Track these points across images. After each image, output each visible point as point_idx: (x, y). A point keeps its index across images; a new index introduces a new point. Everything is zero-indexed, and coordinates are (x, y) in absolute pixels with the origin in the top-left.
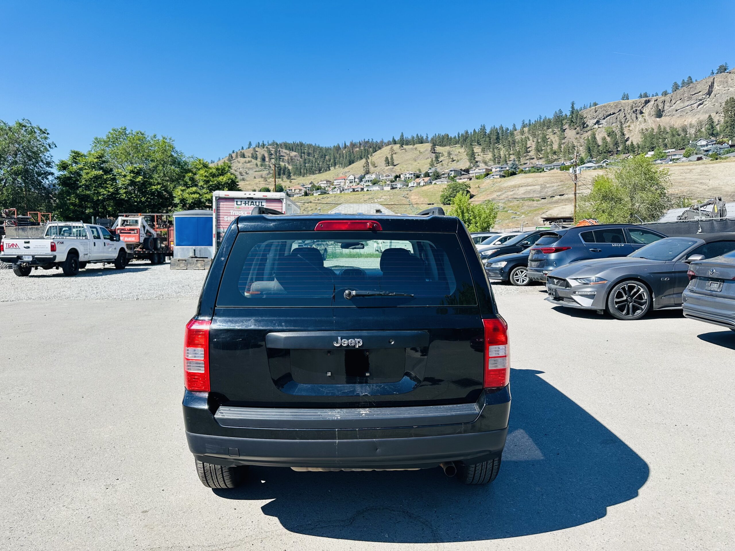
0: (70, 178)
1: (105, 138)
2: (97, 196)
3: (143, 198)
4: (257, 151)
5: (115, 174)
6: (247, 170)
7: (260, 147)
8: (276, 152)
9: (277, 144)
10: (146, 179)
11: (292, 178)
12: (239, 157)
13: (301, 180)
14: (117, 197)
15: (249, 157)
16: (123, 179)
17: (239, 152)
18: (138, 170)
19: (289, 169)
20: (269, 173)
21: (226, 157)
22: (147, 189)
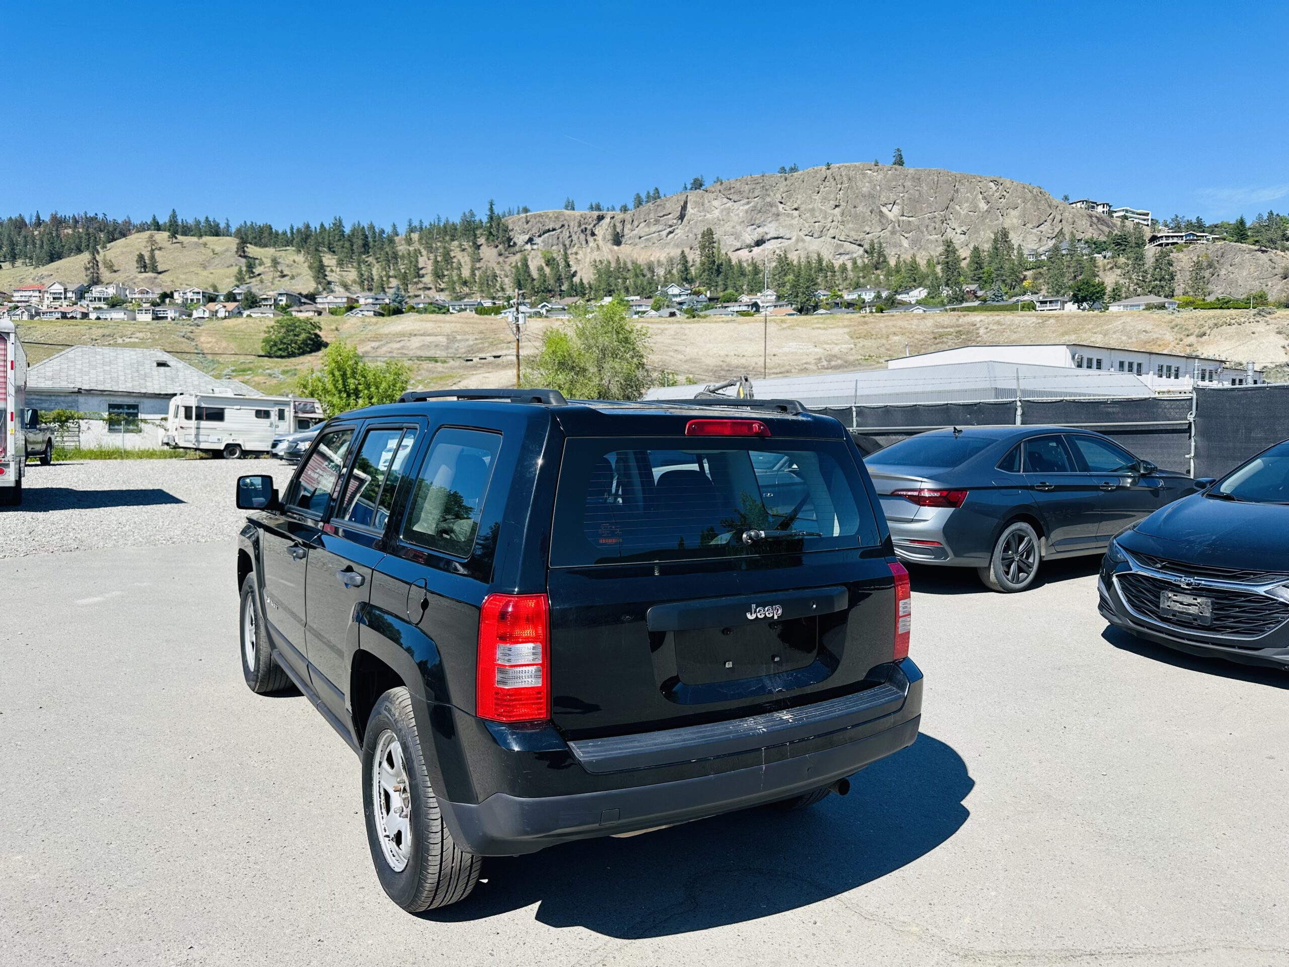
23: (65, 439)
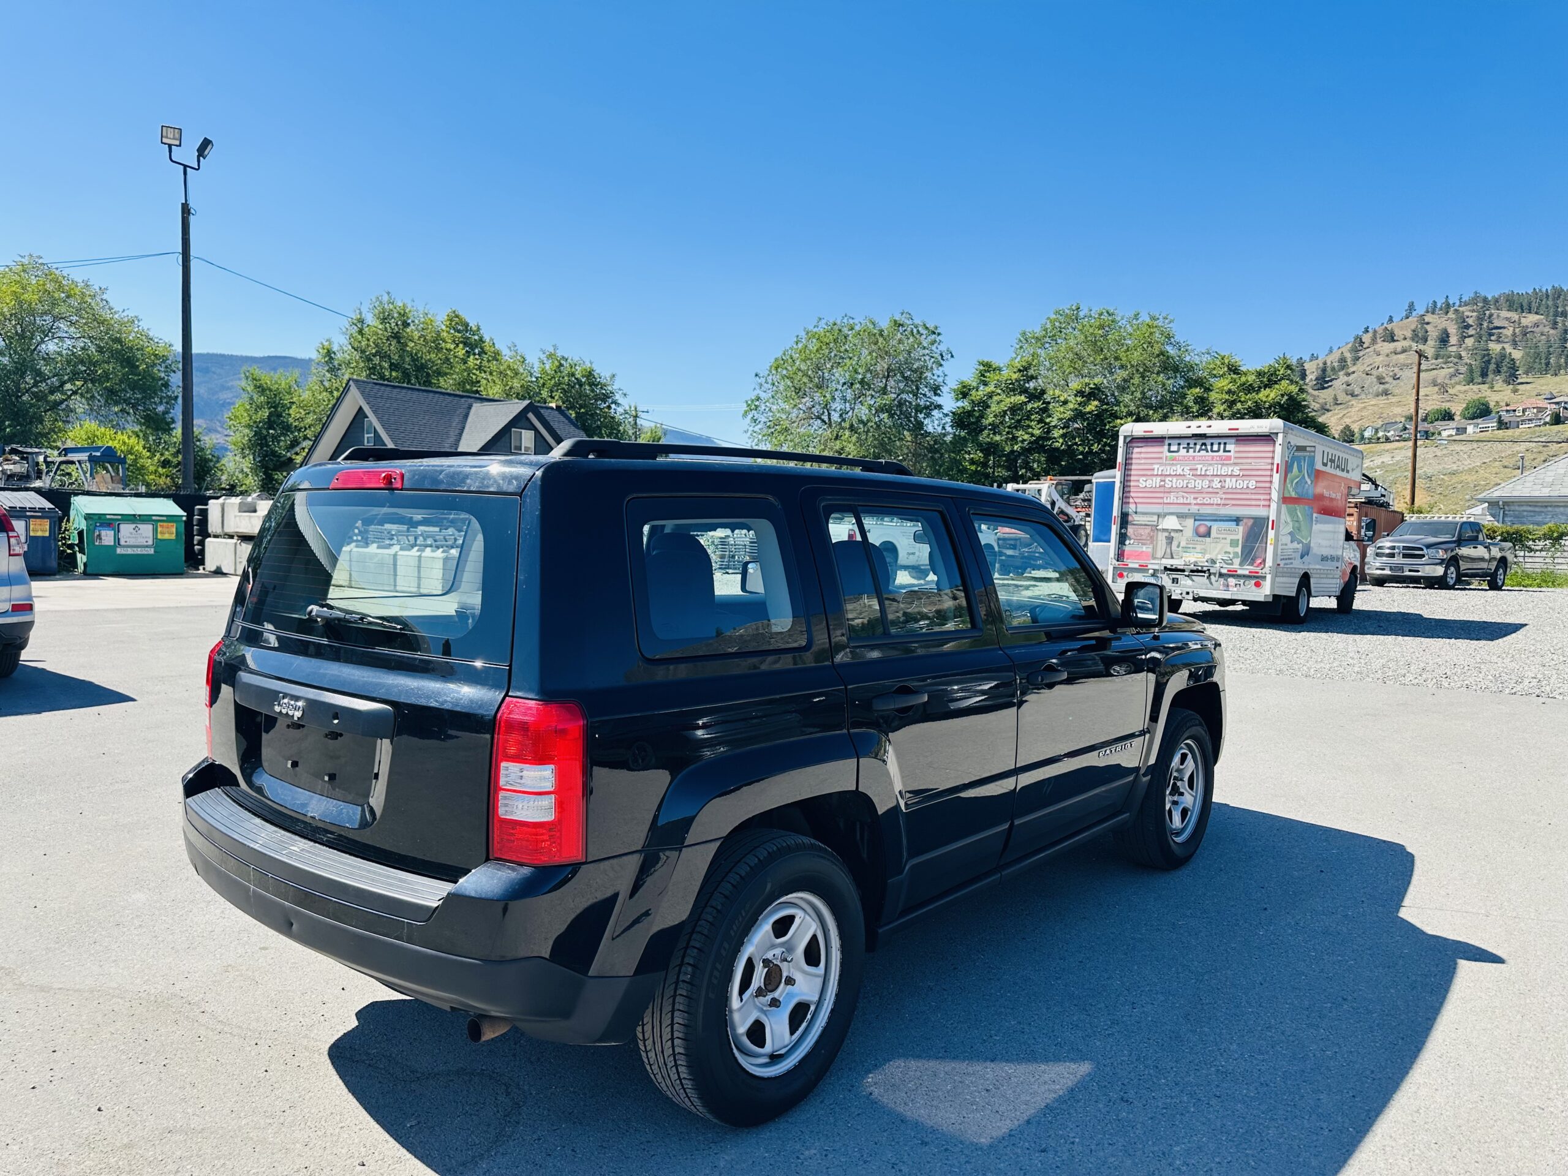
0: (969, 414)
1: (1039, 332)
2: (1011, 445)
3: (1096, 445)
4: (1428, 323)
5: (1049, 399)
6: (1396, 370)
7: (1437, 311)
8: (1480, 320)
9: (1485, 300)
10: (1105, 407)
11: (1519, 381)
12: (1379, 340)
13: (1548, 385)
14: (1047, 445)
15: (1405, 339)
16: (1062, 409)
17: (1380, 331)
18: (1091, 388)
19: (1513, 360)
20: (1457, 372)
21: (1347, 344)
22: (1105, 425)
23: (1556, 561)
